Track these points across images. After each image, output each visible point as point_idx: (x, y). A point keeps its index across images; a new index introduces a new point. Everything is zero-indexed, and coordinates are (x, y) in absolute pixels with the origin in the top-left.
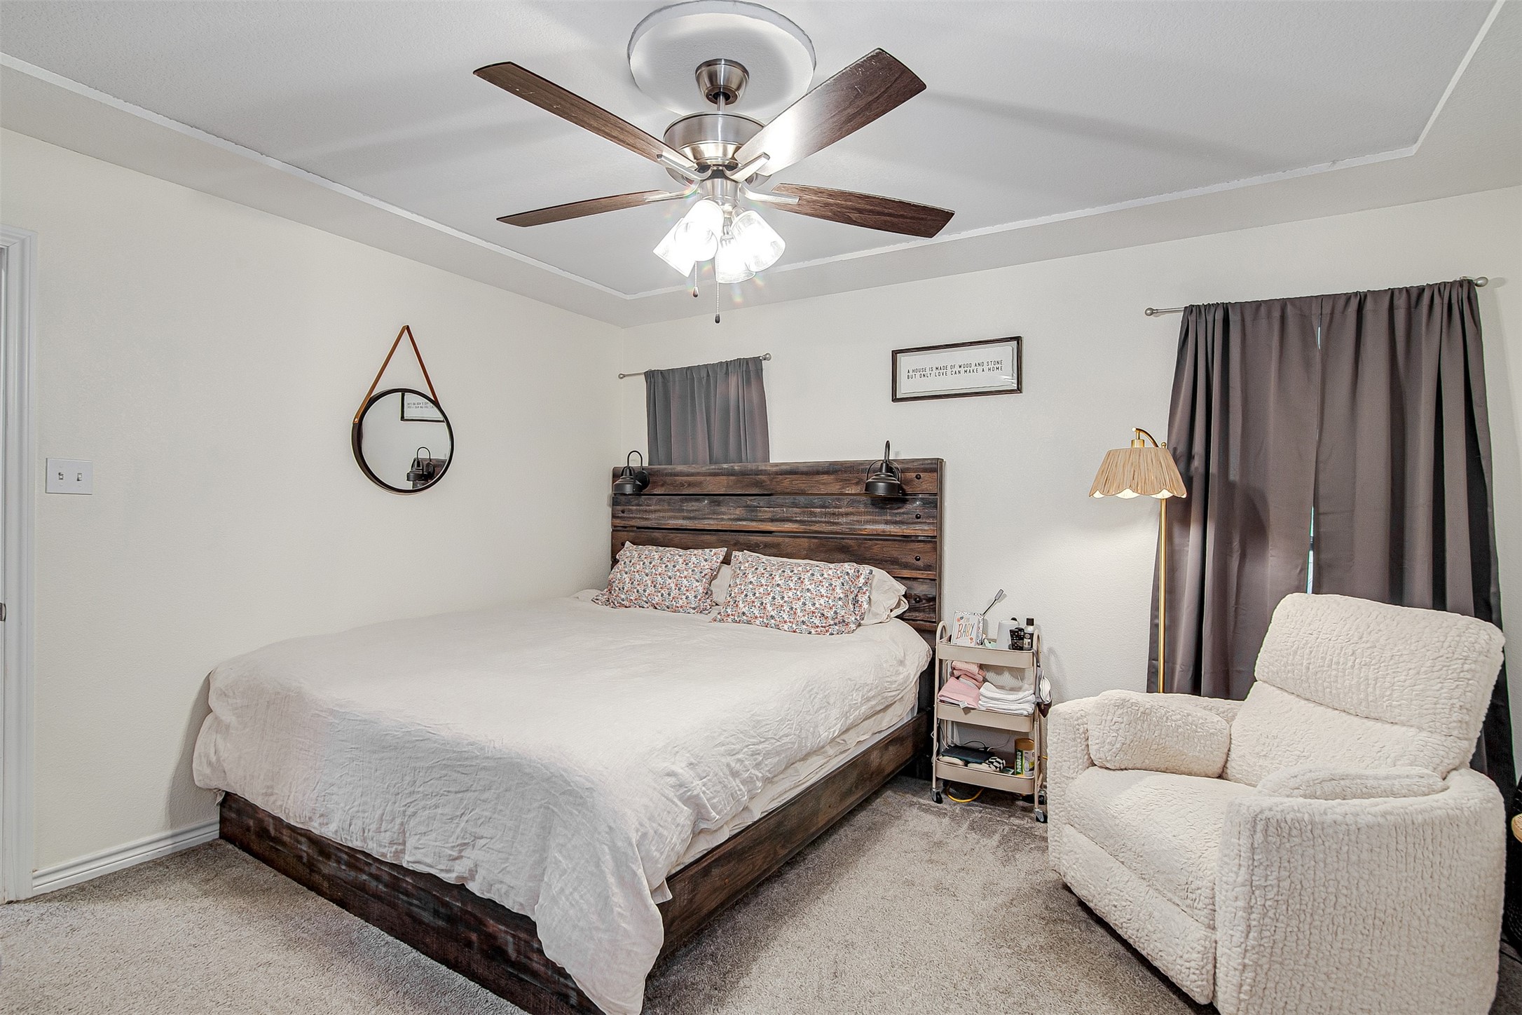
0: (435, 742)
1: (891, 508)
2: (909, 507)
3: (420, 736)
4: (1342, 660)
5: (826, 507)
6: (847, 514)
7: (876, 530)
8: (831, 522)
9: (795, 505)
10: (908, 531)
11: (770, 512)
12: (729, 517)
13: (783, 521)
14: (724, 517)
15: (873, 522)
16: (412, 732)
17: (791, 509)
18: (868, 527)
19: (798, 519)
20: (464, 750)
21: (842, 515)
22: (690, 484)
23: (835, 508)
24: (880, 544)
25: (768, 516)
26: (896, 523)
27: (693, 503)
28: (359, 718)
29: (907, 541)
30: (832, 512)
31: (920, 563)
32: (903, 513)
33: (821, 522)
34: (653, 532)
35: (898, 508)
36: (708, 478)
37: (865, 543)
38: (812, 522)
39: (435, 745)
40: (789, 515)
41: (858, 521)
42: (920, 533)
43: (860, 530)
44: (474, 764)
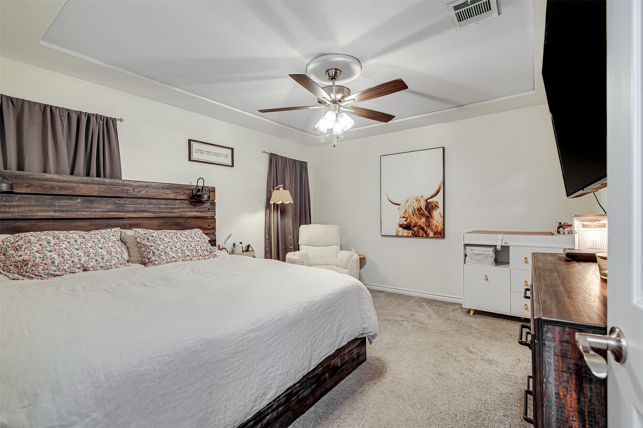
0: (317, 304)
1: (198, 206)
2: (205, 205)
3: (310, 306)
4: (322, 236)
5: (168, 205)
6: (178, 208)
7: (192, 215)
8: (171, 212)
9: (151, 204)
10: (205, 215)
11: (133, 207)
12: (101, 210)
13: (143, 212)
14: (97, 210)
15: (191, 212)
16: (306, 307)
17: (147, 206)
18: (189, 213)
19: (152, 210)
20: (329, 298)
21: (176, 208)
22: (61, 188)
23: (173, 205)
24: (194, 221)
25: (133, 209)
26: (200, 212)
27: (66, 201)
28: (276, 320)
29: (205, 219)
30: (171, 207)
31: (210, 227)
32: (203, 208)
33: (165, 212)
34: (16, 223)
35: (201, 206)
36: (81, 185)
37: (187, 221)
38: (160, 212)
39: (318, 304)
40: (146, 209)
41: (184, 211)
42: (210, 215)
43: (185, 215)
44: (334, 300)
